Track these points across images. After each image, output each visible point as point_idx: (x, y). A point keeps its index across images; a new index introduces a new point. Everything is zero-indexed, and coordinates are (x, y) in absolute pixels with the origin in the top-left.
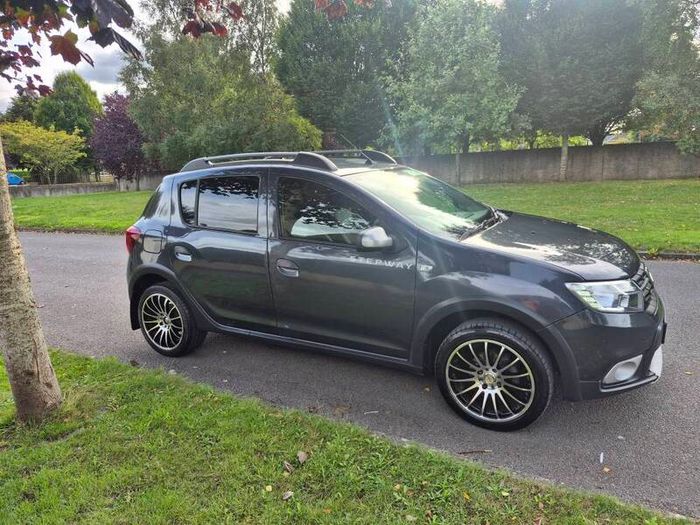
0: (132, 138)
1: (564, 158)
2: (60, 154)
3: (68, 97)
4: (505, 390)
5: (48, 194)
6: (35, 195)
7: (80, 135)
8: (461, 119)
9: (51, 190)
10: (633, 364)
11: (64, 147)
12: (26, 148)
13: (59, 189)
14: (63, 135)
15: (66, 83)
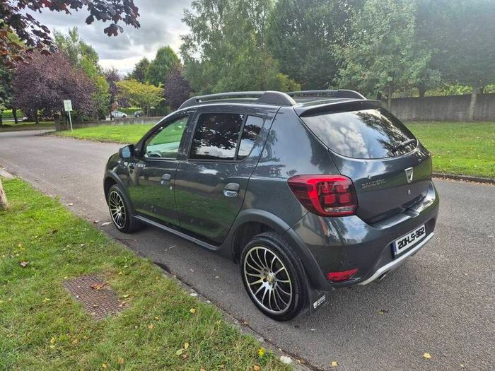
0: (187, 89)
1: (473, 103)
2: (150, 99)
3: (164, 62)
5: (142, 122)
6: (136, 123)
7: (162, 87)
8: (384, 74)
9: (145, 120)
11: (153, 94)
12: (132, 95)
13: (149, 120)
14: (153, 87)
15: (164, 54)
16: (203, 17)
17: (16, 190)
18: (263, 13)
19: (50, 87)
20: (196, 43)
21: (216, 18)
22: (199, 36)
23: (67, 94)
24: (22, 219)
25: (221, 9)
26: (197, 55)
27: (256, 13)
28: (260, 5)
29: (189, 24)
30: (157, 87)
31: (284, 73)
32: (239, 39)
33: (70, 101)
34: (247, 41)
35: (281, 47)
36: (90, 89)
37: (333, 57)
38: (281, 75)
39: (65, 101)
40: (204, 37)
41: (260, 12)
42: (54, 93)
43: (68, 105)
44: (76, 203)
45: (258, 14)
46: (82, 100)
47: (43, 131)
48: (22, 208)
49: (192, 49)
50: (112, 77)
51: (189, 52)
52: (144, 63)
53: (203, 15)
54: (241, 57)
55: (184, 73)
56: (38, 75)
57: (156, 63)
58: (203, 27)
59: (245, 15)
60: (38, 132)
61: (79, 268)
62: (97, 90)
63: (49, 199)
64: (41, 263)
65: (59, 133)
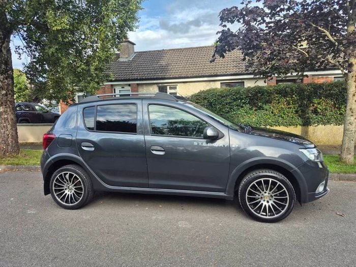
4: (275, 201)
10: (323, 184)
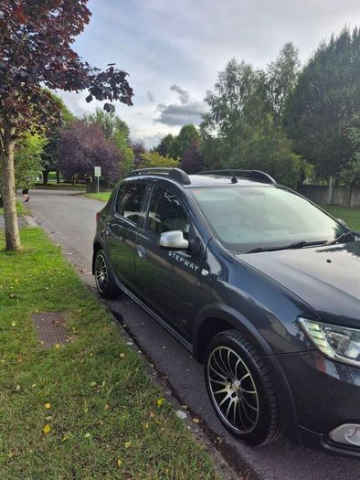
3: (186, 138)
7: (180, 161)
14: (172, 160)
15: (187, 131)
16: (224, 98)
17: (34, 237)
18: (282, 95)
19: (86, 154)
20: (214, 121)
21: (237, 98)
22: (218, 115)
23: (99, 162)
24: (27, 260)
25: (242, 90)
26: (214, 133)
27: (274, 95)
28: (280, 87)
29: (210, 104)
30: (176, 160)
31: (297, 154)
32: (255, 119)
33: (99, 168)
34: (262, 121)
35: (296, 127)
36: (118, 158)
37: (350, 140)
38: (294, 155)
39: (96, 168)
40: (223, 116)
41: (279, 93)
42: (89, 160)
43: (98, 171)
44: (75, 253)
45: (277, 96)
46: (110, 168)
47: (76, 192)
48: (30, 251)
49: (210, 126)
50: (139, 150)
51: (207, 130)
52: (169, 138)
53: (224, 96)
54: (256, 137)
55: (199, 149)
56: (78, 144)
57: (178, 138)
58: (224, 107)
59: (264, 96)
60: (72, 192)
61: (51, 305)
62: (124, 160)
63: (54, 247)
64: (25, 296)
65: (88, 195)
